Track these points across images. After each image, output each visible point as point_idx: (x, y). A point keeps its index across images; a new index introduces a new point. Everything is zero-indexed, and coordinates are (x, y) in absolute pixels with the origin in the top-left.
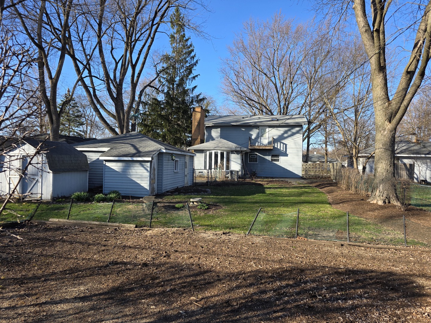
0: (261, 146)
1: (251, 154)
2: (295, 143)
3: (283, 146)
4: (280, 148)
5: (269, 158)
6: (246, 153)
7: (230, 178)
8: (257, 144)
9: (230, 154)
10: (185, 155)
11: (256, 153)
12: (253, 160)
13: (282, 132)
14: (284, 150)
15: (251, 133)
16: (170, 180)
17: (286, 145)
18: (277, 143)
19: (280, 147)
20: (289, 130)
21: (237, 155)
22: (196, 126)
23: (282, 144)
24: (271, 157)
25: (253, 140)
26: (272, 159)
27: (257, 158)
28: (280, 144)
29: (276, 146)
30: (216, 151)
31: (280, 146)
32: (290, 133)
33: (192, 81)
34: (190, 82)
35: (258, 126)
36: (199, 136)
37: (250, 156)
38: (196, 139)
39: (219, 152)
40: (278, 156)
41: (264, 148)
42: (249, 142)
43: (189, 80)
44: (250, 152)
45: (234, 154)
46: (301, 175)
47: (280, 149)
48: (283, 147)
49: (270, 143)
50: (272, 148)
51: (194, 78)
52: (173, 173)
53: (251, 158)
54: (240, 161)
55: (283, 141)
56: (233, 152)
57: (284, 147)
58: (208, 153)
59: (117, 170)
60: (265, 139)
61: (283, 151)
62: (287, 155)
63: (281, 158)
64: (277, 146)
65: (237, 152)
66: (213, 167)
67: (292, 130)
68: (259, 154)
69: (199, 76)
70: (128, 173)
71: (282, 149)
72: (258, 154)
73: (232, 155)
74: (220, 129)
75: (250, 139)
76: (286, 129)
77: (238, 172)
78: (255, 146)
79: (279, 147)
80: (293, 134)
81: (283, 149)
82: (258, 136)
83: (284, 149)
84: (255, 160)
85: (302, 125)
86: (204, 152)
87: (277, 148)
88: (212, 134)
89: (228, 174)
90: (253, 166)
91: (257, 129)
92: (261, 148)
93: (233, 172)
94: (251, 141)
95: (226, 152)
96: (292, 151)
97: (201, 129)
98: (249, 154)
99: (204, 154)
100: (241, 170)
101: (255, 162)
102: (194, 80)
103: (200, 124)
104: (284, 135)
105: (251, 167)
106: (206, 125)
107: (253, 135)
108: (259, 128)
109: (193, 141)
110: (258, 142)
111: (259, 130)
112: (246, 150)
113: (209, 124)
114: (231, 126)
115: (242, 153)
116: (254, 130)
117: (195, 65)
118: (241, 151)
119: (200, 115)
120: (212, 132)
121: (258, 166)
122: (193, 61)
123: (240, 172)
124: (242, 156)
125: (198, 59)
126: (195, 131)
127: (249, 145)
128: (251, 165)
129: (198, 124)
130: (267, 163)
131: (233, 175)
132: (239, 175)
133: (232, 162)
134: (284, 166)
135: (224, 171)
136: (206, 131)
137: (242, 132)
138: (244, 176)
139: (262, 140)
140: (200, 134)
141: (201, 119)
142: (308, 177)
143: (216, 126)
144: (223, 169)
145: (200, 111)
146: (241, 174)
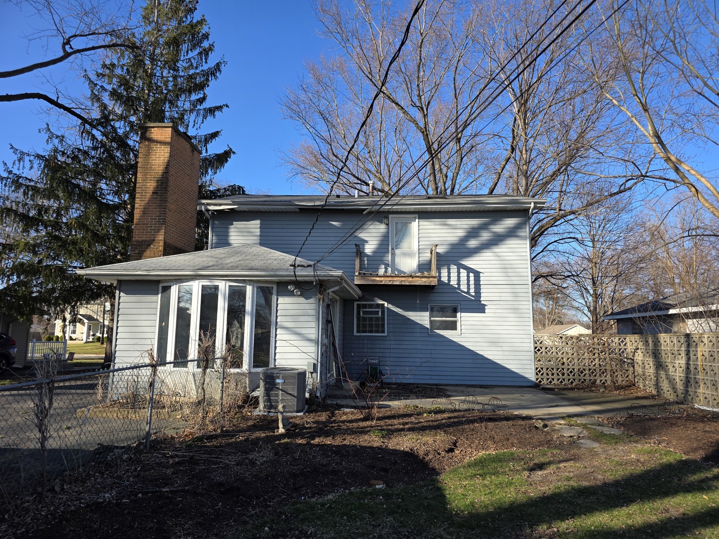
0: (397, 276)
1: (365, 306)
2: (506, 269)
3: (468, 277)
4: (459, 284)
5: (423, 318)
6: (347, 302)
7: (261, 406)
8: (381, 271)
9: (274, 297)
11: (381, 302)
12: (371, 325)
13: (461, 233)
14: (472, 290)
15: (362, 235)
17: (477, 274)
18: (449, 269)
19: (459, 280)
20: (484, 227)
21: (302, 300)
22: (148, 196)
23: (463, 273)
24: (431, 316)
25: (368, 256)
26: (431, 322)
27: (383, 318)
28: (459, 273)
29: (445, 279)
30: (206, 283)
31: (459, 276)
32: (485, 236)
33: (205, 117)
34: (200, 120)
35: (384, 212)
36: (162, 232)
37: (358, 313)
38: (147, 244)
39: (223, 287)
40: (455, 311)
41: (407, 282)
42: (357, 262)
43: (195, 113)
44: (360, 299)
45: (291, 294)
46: (531, 375)
47: (459, 288)
48: (468, 280)
49: (424, 267)
50: (434, 282)
51: (212, 111)
53: (364, 319)
54: (313, 324)
55: (468, 263)
56: (284, 286)
57: (472, 282)
58: (174, 290)
60: (409, 255)
61: (468, 293)
62: (481, 309)
63: (464, 319)
64: (449, 277)
65: (303, 287)
66: (193, 351)
67: (491, 227)
68: (390, 306)
69: (225, 108)
71: (464, 288)
72: (386, 304)
73: (281, 300)
74: (258, 222)
75: (360, 253)
76: (474, 222)
77: (302, 375)
78: (377, 276)
79: (454, 282)
80: (497, 240)
81: (469, 288)
82: (384, 245)
83: (472, 286)
84: (377, 326)
85: (527, 210)
86: (161, 285)
87: (448, 284)
88: (231, 238)
89: (258, 387)
90: (369, 346)
91: (381, 222)
92: (397, 281)
93: (278, 381)
94: (361, 261)
95: (256, 285)
96: (499, 294)
97: (171, 206)
98: (356, 303)
99: (160, 295)
100: (321, 366)
101: (377, 332)
102: (212, 117)
103: (169, 189)
104: (467, 241)
105: (365, 350)
106: (211, 208)
107: (367, 242)
108: (387, 218)
109: (137, 252)
110: (387, 265)
111: (388, 225)
112: (341, 278)
113: (221, 205)
114: (295, 212)
115: (325, 290)
116: (371, 227)
117: (214, 75)
118: (320, 281)
119: (167, 155)
120: (231, 234)
121: (387, 346)
122: (206, 62)
123: (314, 375)
124: (328, 306)
125: (222, 61)
126: (145, 212)
127: (357, 274)
128: (366, 342)
129: (157, 187)
130: (418, 335)
131: (277, 395)
132: (309, 387)
133: (279, 331)
134: (475, 344)
135: (243, 374)
136: (212, 229)
137: (334, 231)
138: (336, 385)
139: (397, 260)
140: (164, 222)
141: (172, 171)
142: (555, 381)
143: (245, 212)
144: (239, 365)
145: (169, 140)
146: (318, 386)
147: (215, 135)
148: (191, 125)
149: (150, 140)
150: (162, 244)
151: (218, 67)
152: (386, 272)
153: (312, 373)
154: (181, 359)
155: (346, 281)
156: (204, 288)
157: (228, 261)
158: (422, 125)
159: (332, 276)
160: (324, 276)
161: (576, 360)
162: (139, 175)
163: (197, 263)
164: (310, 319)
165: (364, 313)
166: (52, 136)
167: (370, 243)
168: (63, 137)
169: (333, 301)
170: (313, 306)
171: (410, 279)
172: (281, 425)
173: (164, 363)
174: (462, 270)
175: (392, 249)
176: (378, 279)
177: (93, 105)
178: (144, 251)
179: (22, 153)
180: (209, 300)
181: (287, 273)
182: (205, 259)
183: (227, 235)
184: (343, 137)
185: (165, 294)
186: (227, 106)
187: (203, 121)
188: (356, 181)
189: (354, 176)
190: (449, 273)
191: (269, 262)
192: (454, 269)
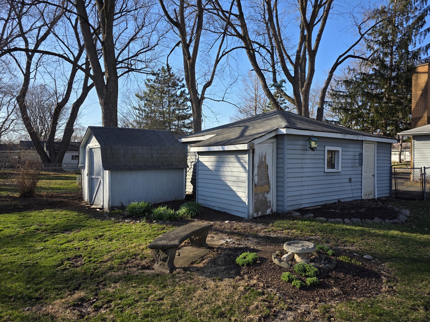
10: (363, 141)
16: (310, 187)
34: (423, 37)
36: (426, 113)
38: (419, 118)
52: (323, 174)
59: (210, 168)
70: (222, 173)
103: (428, 93)
109: (414, 122)
119: (427, 78)
126: (417, 105)
129: (422, 93)
140: (427, 108)
145: (427, 71)
149: (418, 73)
150: (426, 118)
162: (413, 89)
178: (418, 122)
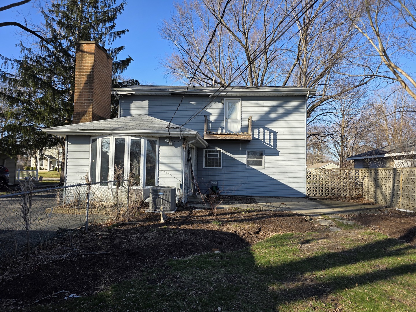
0: (228, 134)
1: (209, 152)
2: (291, 130)
3: (270, 135)
4: (264, 139)
5: (243, 159)
6: (199, 149)
7: (151, 207)
8: (219, 132)
9: (157, 146)
11: (219, 149)
12: (213, 163)
13: (266, 109)
14: (272, 143)
15: (209, 110)
17: (275, 133)
18: (259, 130)
19: (264, 137)
20: (280, 106)
21: (173, 148)
22: (82, 85)
23: (267, 133)
24: (247, 158)
25: (212, 122)
26: (248, 161)
27: (220, 159)
28: (264, 132)
29: (256, 136)
31: (264, 135)
32: (280, 111)
33: (115, 38)
35: (221, 96)
36: (91, 107)
37: (206, 156)
38: (83, 114)
39: (128, 140)
40: (261, 155)
41: (234, 138)
42: (205, 126)
43: (108, 35)
44: (207, 148)
45: (167, 144)
46: (304, 191)
47: (264, 142)
48: (270, 137)
49: (244, 129)
50: (250, 138)
51: (118, 34)
53: (209, 159)
54: (180, 162)
55: (269, 126)
56: (163, 140)
57: (272, 138)
58: (99, 141)
60: (236, 121)
61: (269, 144)
62: (277, 153)
63: (266, 159)
64: (259, 135)
65: (174, 140)
66: (111, 176)
67: (284, 105)
68: (224, 152)
69: (127, 32)
71: (267, 141)
72: (222, 151)
73: (161, 148)
74: (147, 101)
75: (207, 121)
76: (274, 103)
77: (174, 191)
78: (217, 134)
79: (261, 138)
80: (288, 113)
81: (270, 142)
82: (222, 115)
83: (272, 141)
84: (217, 163)
85: (305, 96)
86: (91, 138)
87: (258, 139)
88: (132, 111)
89: (149, 197)
90: (212, 175)
91: (219, 102)
92: (228, 137)
93: (160, 194)
94: (208, 125)
95: (146, 139)
96: (287, 145)
97: (95, 91)
98: (204, 150)
99: (91, 144)
100: (184, 185)
101: (217, 166)
102: (119, 37)
103: (94, 81)
104: (270, 114)
105: (210, 177)
106: (120, 93)
107: (211, 114)
108: (223, 100)
109: (77, 119)
110: (223, 128)
111: (223, 104)
112: (196, 135)
113: (125, 91)
114: (169, 96)
115: (187, 142)
116: (214, 105)
117: (120, 11)
118: (184, 137)
119: (93, 60)
120: (132, 108)
121: (222, 175)
122: (115, 3)
123: (181, 190)
124: (189, 151)
125: (124, 2)
126: (80, 95)
127: (205, 133)
128: (210, 172)
129: (87, 80)
130: (240, 168)
131: (160, 202)
132: (178, 197)
133: (160, 165)
134: (272, 173)
135: (140, 190)
136: (120, 105)
137: (192, 107)
138: (193, 196)
139: (229, 125)
140: (92, 101)
141: (96, 70)
142: (318, 195)
143: (139, 95)
144: (137, 184)
145: (93, 51)
146: (183, 196)
147: (121, 49)
148: (107, 42)
149: (83, 51)
150: (91, 114)
151: (122, 6)
152: (222, 132)
153: (179, 189)
154: (104, 181)
155: (199, 137)
156: (116, 140)
157: (130, 125)
158: (244, 43)
159: (191, 134)
160: (186, 134)
161: (330, 183)
162: (76, 73)
163: (112, 126)
164: (178, 158)
165: (209, 155)
166: (24, 48)
167: (213, 114)
168: (30, 49)
169: (191, 148)
170: (180, 151)
171: (236, 136)
172: (162, 218)
173: (95, 183)
174: (266, 131)
175: (226, 118)
176: (217, 136)
177: (47, 29)
178: (81, 118)
179: (7, 59)
180: (119, 147)
181: (164, 131)
182: (116, 123)
183: (129, 109)
184: (197, 50)
185: (94, 143)
186: (128, 31)
187: (113, 39)
188: (205, 77)
189: (204, 74)
190: (259, 132)
191: (154, 125)
192: (261, 130)
